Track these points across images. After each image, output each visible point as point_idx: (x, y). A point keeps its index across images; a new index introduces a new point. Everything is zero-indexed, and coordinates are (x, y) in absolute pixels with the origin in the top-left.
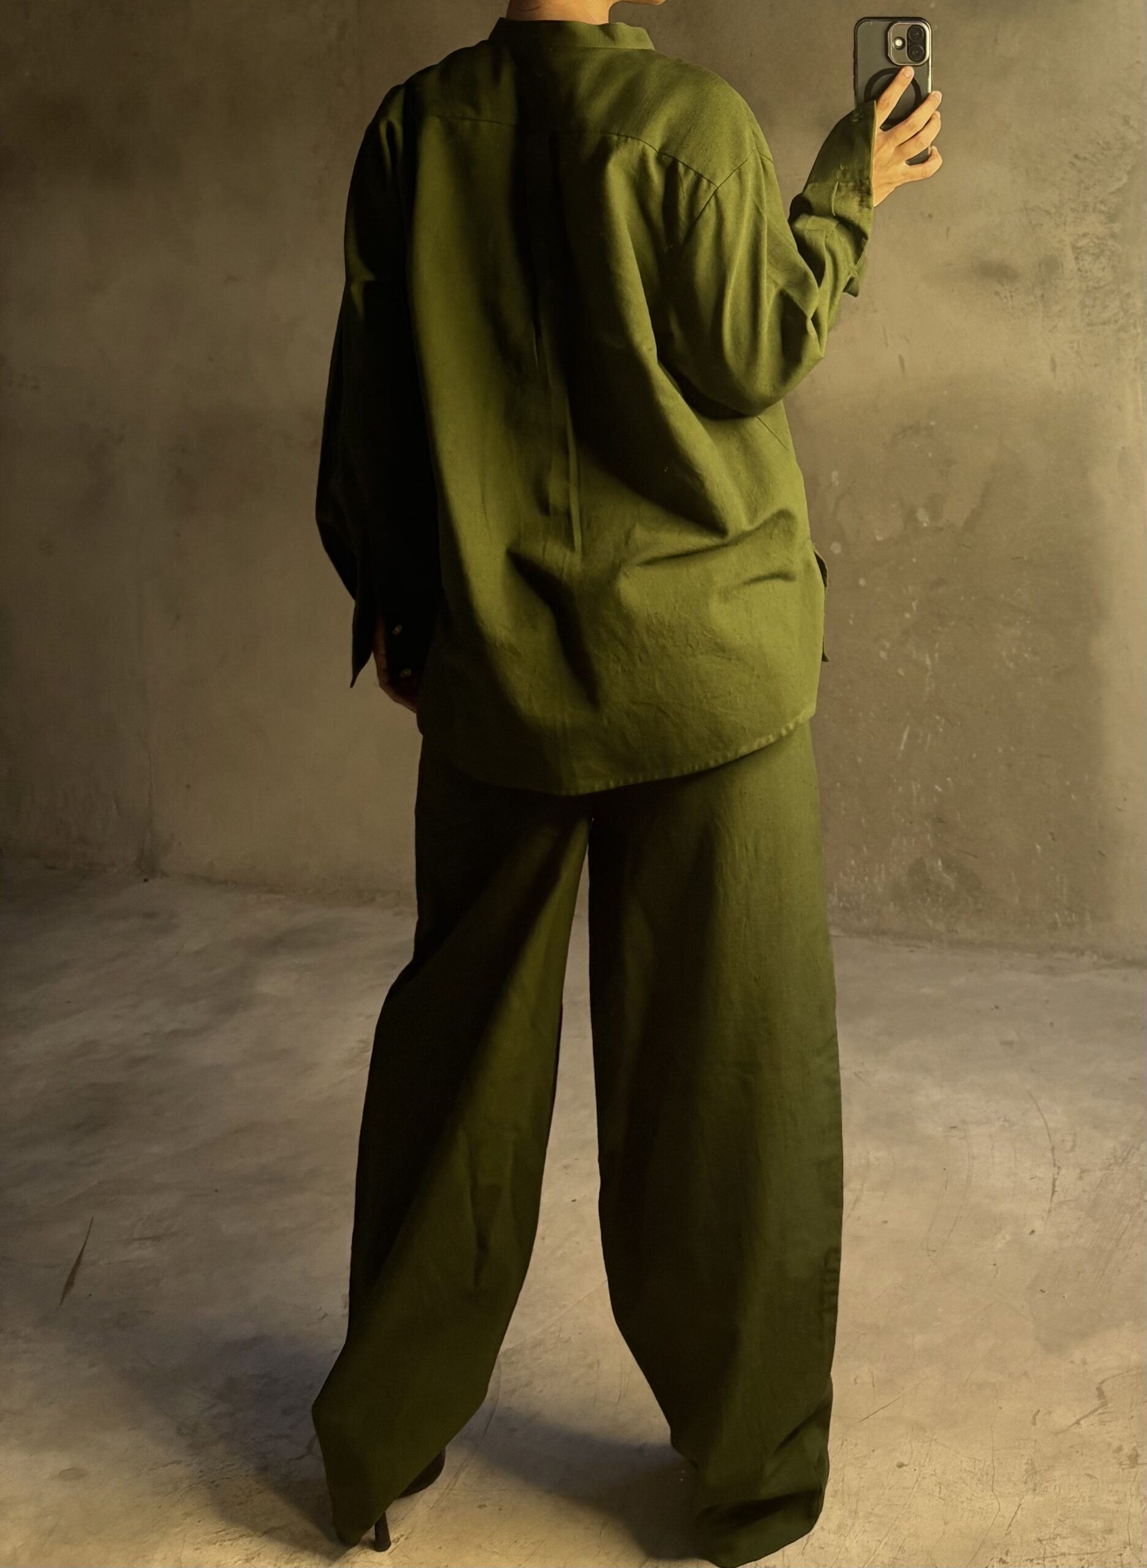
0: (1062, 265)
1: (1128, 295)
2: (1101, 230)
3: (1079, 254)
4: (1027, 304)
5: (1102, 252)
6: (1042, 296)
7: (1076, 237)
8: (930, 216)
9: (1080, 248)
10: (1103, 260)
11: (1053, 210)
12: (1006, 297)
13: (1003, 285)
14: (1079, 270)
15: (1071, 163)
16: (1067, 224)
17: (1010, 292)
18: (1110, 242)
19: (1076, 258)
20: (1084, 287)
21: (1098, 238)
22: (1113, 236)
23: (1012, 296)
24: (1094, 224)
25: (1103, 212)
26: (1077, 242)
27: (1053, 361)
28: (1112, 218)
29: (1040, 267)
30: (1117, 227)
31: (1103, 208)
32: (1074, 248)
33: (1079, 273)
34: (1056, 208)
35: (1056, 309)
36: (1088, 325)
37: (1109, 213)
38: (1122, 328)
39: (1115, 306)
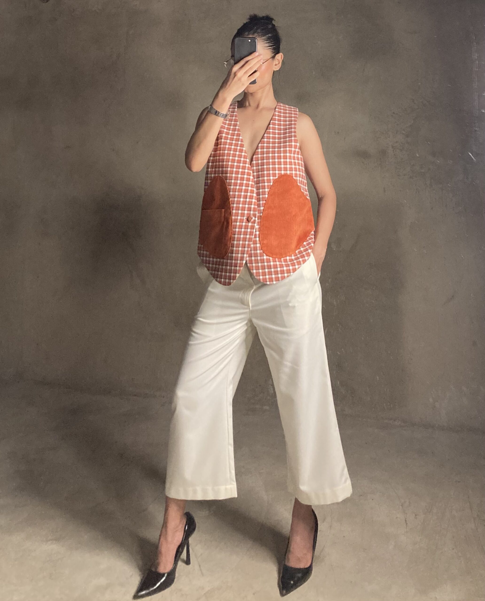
0: (388, 153)
1: (413, 165)
2: (403, 140)
3: (394, 149)
4: (374, 167)
5: (403, 149)
6: (380, 164)
7: (393, 143)
8: (338, 133)
9: (395, 147)
10: (404, 152)
11: (385, 132)
12: (366, 164)
13: (365, 160)
14: (394, 155)
15: (392, 116)
16: (390, 138)
17: (368, 162)
18: (407, 145)
20: (396, 161)
21: (402, 143)
22: (408, 143)
23: (368, 164)
24: (401, 138)
25: (403, 134)
27: (384, 189)
28: (407, 136)
29: (380, 153)
30: (409, 140)
31: (404, 132)
32: (393, 147)
33: (395, 156)
35: (385, 169)
36: (398, 176)
37: (406, 134)
38: (411, 177)
39: (408, 168)
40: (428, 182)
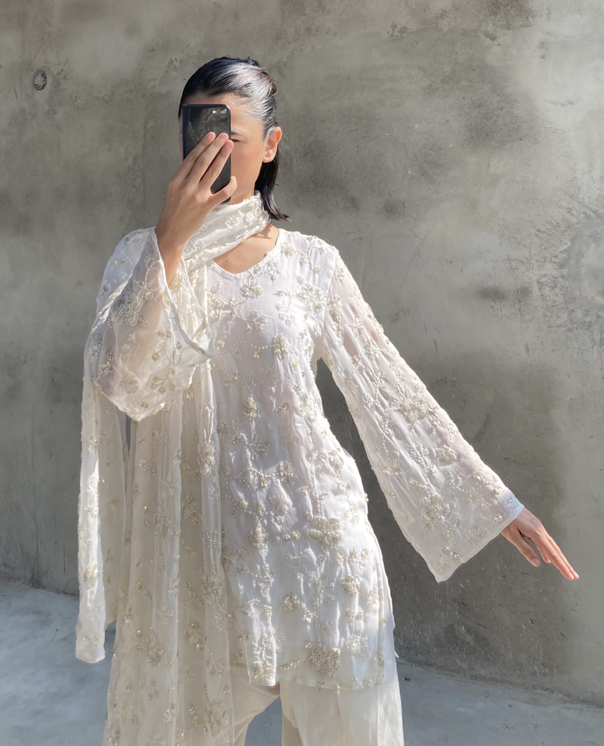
0: (531, 291)
1: (572, 311)
2: (555, 273)
3: (542, 286)
4: (510, 314)
5: (556, 286)
6: (520, 309)
7: (540, 276)
8: (451, 262)
9: (542, 283)
10: (557, 290)
11: (525, 261)
12: (498, 309)
13: (496, 303)
14: (542, 295)
15: (537, 235)
16: (534, 269)
17: (500, 306)
18: (561, 280)
19: (540, 288)
20: (545, 306)
21: (554, 278)
22: (563, 277)
23: (501, 309)
24: (550, 270)
25: (555, 262)
26: (540, 279)
27: (527, 347)
28: (561, 266)
29: (518, 293)
30: (565, 271)
31: (556, 260)
32: (538, 282)
33: (542, 297)
34: (527, 259)
35: (528, 317)
36: (548, 327)
37: (560, 263)
38: (569, 330)
39: (564, 317)
40: (597, 338)
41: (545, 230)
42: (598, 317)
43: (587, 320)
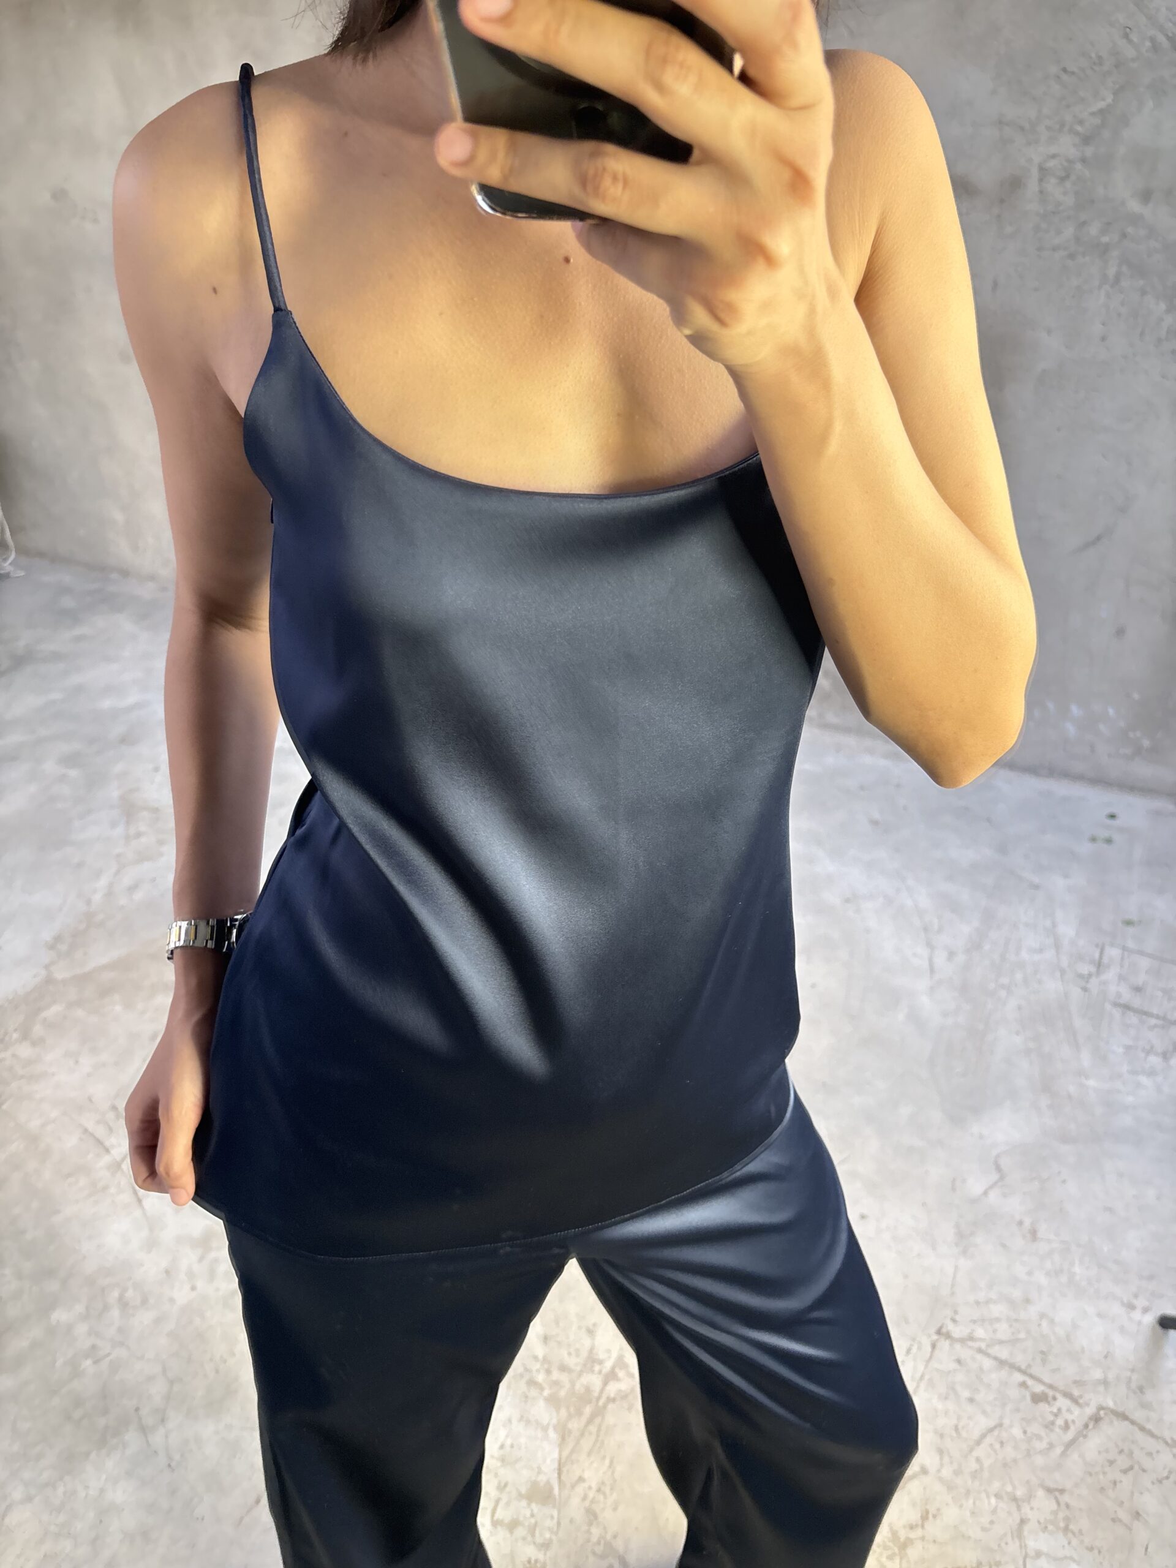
0: (1025, 185)
1: (1084, 223)
2: (1073, 152)
3: (1043, 175)
5: (1067, 177)
6: (999, 216)
7: (1045, 157)
9: (1046, 169)
10: (1068, 184)
11: (1028, 126)
14: (1041, 192)
15: (1058, 77)
16: (1039, 143)
18: (1079, 166)
19: (1041, 180)
20: (1042, 211)
21: (1068, 161)
22: (1083, 160)
24: (1067, 146)
25: (1077, 133)
26: (1045, 162)
28: (1087, 140)
29: (1003, 186)
30: (1089, 151)
31: (1079, 128)
32: (1042, 169)
33: (1040, 195)
34: (1031, 123)
36: (1038, 249)
37: (1084, 135)
38: (1072, 256)
39: (1069, 231)
40: (1112, 271)
41: (1076, 70)
42: (1124, 235)
43: (1105, 239)
